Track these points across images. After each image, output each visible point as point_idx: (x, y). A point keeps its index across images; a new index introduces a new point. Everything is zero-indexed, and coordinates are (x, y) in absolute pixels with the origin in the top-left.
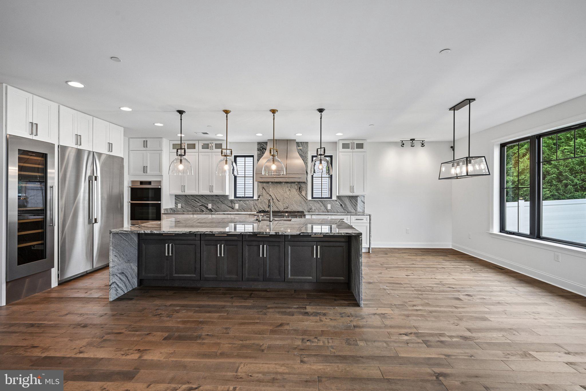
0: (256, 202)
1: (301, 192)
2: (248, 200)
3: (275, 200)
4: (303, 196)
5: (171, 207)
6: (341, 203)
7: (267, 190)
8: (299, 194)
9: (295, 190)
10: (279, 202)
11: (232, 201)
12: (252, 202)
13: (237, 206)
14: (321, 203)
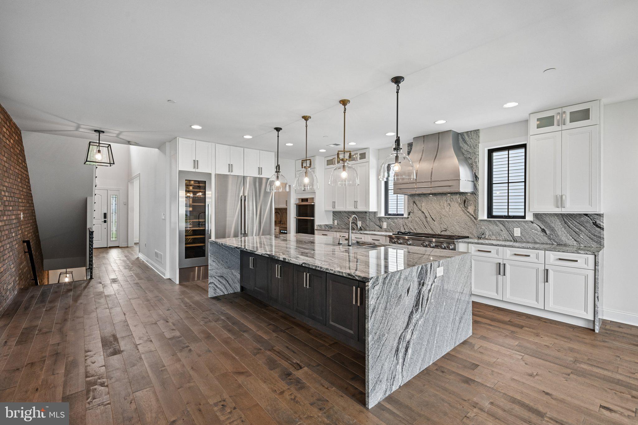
0: (406, 221)
1: (466, 208)
2: (397, 218)
3: (429, 219)
4: (470, 214)
5: (327, 223)
6: (543, 227)
7: (419, 205)
8: (463, 211)
9: (457, 205)
10: (434, 221)
11: (380, 219)
12: (401, 221)
13: (385, 225)
14: (501, 226)
